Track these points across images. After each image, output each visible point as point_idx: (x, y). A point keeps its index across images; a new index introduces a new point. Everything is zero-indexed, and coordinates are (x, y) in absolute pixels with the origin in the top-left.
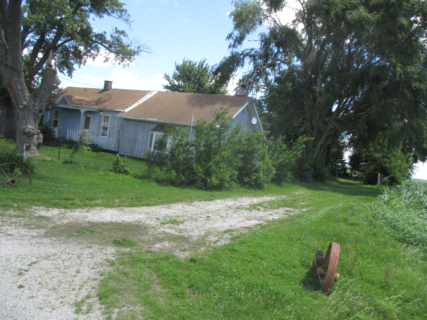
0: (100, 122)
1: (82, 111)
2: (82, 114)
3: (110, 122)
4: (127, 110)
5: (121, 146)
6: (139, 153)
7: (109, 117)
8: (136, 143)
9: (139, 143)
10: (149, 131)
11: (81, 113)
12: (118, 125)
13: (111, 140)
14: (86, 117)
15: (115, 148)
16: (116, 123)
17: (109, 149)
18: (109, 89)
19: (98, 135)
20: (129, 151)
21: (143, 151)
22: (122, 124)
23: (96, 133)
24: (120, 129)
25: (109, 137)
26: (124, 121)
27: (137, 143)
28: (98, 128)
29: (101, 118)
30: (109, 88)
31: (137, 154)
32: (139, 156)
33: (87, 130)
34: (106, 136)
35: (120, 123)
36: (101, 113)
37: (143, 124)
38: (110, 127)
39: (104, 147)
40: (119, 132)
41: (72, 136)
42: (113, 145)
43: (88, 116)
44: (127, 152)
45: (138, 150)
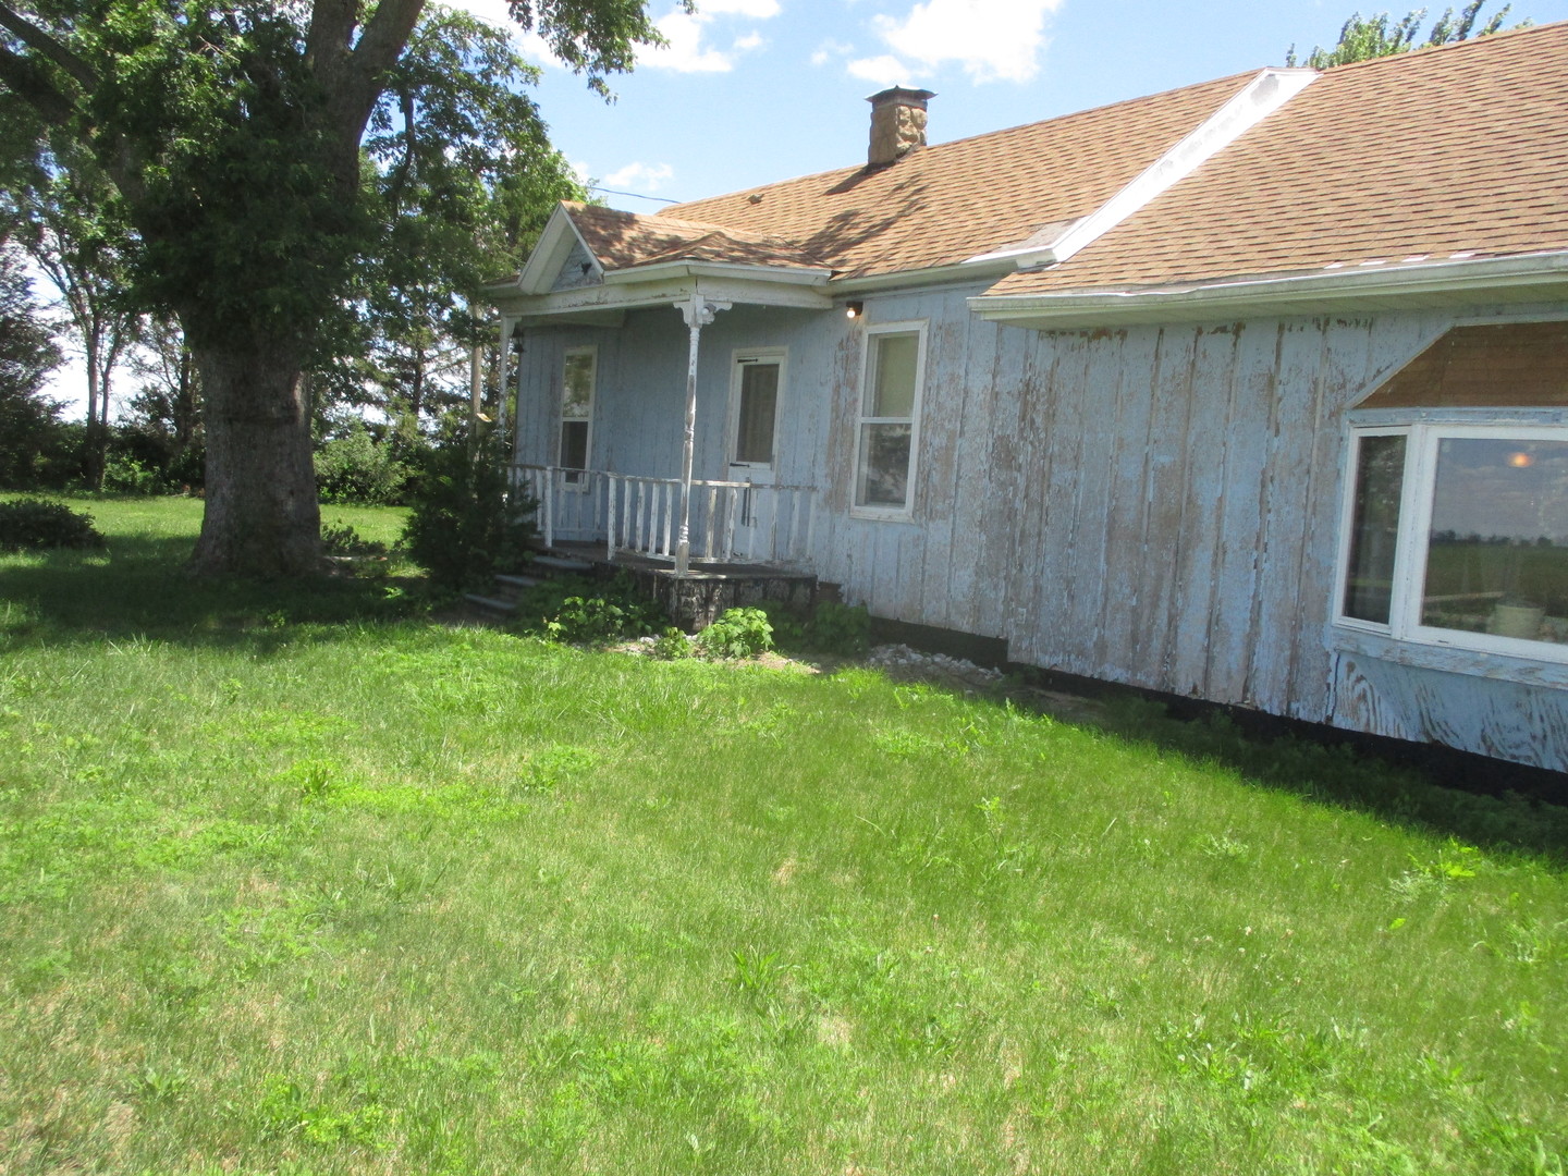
0: (845, 391)
1: (696, 309)
2: (695, 335)
3: (928, 376)
4: (1067, 244)
5: (1038, 589)
6: (1231, 658)
7: (915, 336)
8: (1181, 558)
9: (1220, 550)
10: (1335, 414)
11: (688, 331)
12: (996, 396)
13: (939, 533)
14: (748, 370)
15: (978, 610)
16: (979, 382)
17: (934, 613)
18: (903, 154)
19: (835, 500)
20: (1117, 633)
21: (1269, 632)
22: (1028, 387)
23: (824, 484)
24: (1012, 430)
25: (924, 508)
26: (1044, 354)
27: (1201, 558)
28: (833, 443)
29: (849, 361)
30: (903, 145)
31: (1210, 660)
32: (1224, 691)
33: (760, 471)
34: (900, 502)
35: (1011, 381)
36: (851, 314)
37: (1255, 352)
38: (923, 428)
39: (891, 602)
40: (1004, 456)
41: (640, 522)
42: (965, 577)
43: (762, 361)
44: (1102, 648)
45: (1213, 623)
